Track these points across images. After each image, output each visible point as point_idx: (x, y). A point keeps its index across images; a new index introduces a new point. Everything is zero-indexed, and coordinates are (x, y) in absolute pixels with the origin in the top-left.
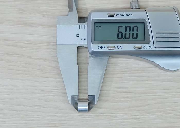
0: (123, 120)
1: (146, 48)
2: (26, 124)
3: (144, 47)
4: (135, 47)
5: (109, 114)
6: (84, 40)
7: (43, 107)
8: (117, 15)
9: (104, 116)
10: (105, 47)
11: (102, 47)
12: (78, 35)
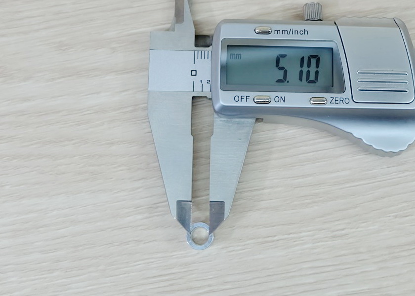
0: (313, 244)
1: (336, 102)
2: (114, 282)
3: (330, 101)
4: (312, 99)
5: (284, 235)
6: (208, 83)
7: (144, 243)
8: (276, 31)
9: (273, 241)
10: (248, 98)
11: (242, 97)
12: (194, 73)
